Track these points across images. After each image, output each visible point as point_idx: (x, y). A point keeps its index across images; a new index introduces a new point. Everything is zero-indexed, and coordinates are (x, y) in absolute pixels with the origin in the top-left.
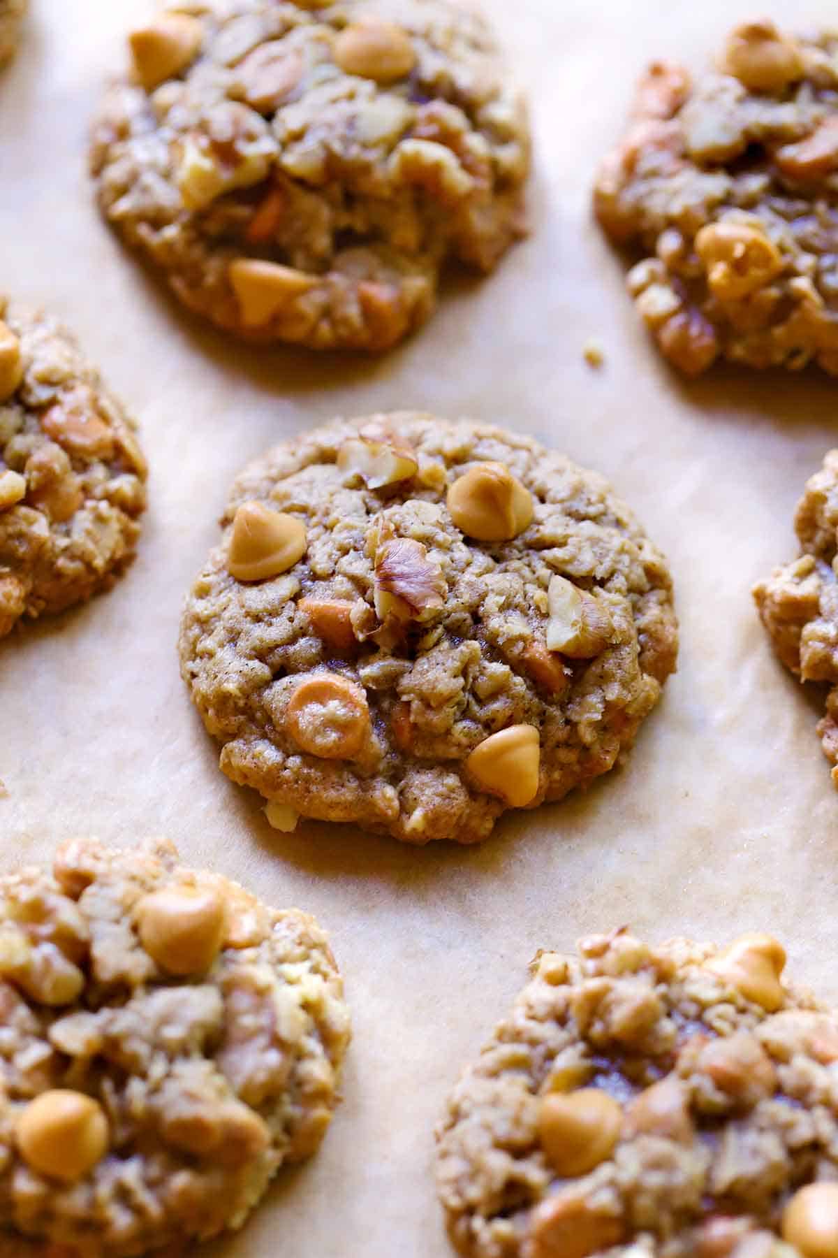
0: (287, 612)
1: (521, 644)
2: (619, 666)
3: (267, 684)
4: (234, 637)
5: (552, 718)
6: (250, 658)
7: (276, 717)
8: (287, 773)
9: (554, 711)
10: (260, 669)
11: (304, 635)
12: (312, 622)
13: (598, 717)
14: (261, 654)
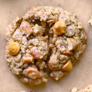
0: (21, 60)
1: (65, 52)
2: (80, 48)
3: (22, 71)
4: (15, 65)
5: (72, 58)
6: (18, 69)
7: (26, 75)
8: (30, 82)
9: (72, 57)
10: (20, 70)
11: (25, 63)
12: (25, 62)
13: (78, 56)
14: (20, 68)
